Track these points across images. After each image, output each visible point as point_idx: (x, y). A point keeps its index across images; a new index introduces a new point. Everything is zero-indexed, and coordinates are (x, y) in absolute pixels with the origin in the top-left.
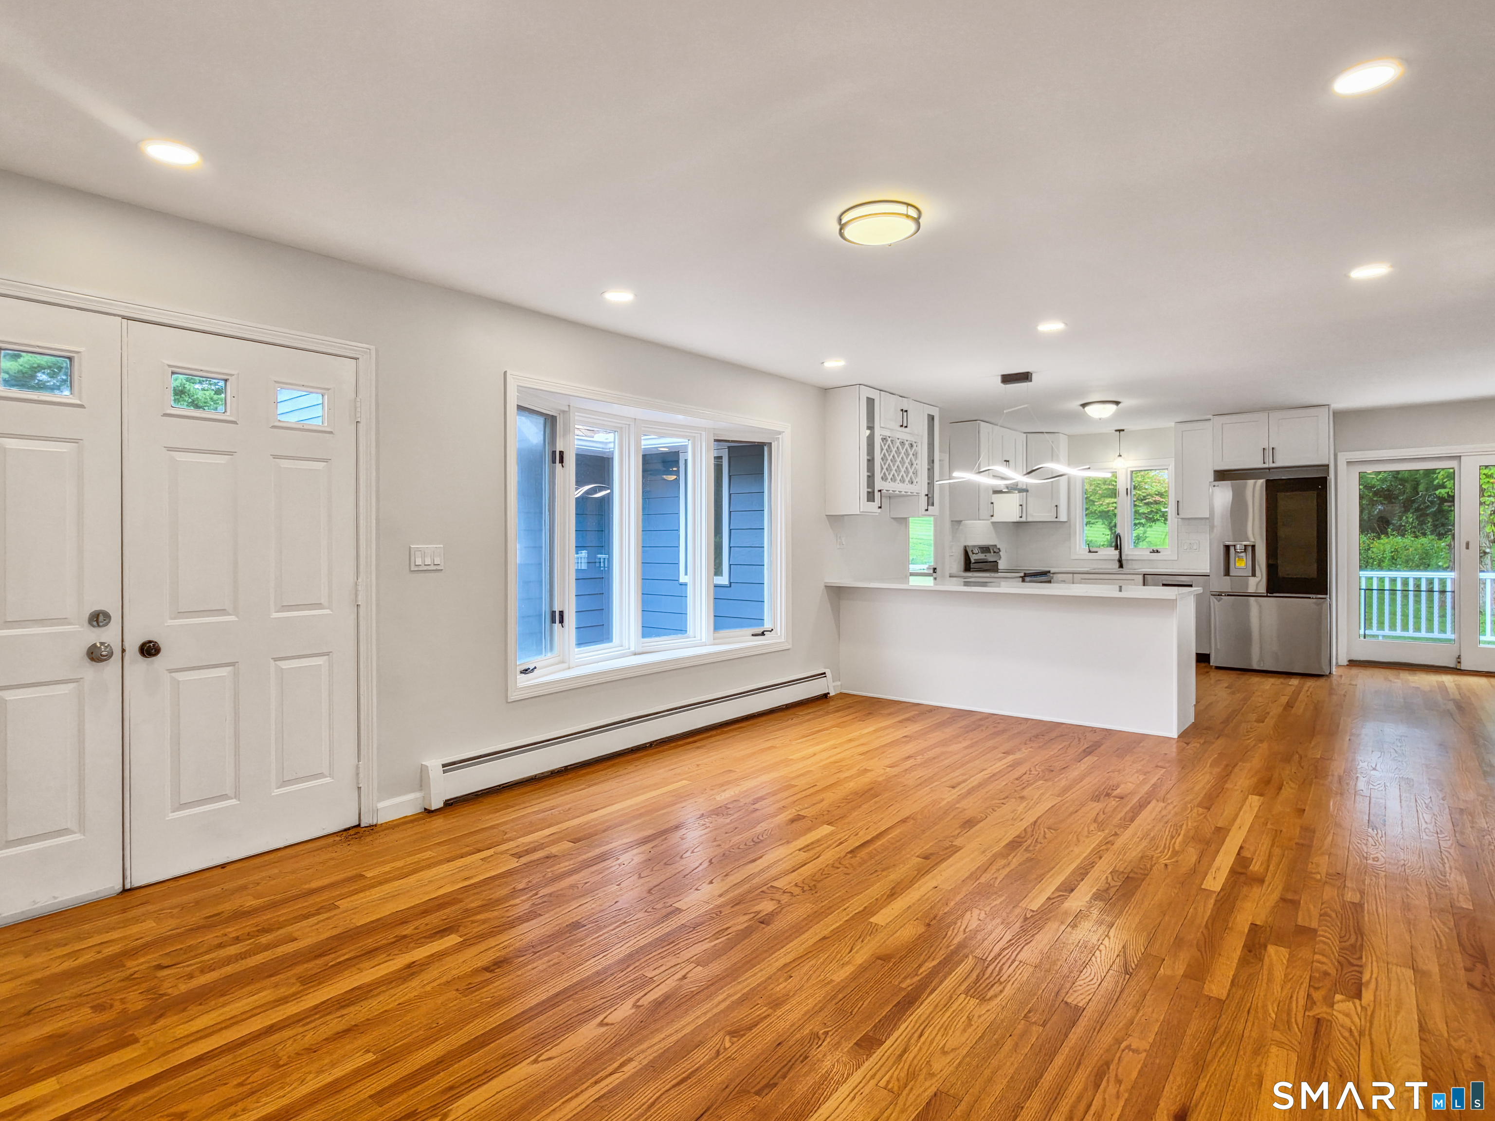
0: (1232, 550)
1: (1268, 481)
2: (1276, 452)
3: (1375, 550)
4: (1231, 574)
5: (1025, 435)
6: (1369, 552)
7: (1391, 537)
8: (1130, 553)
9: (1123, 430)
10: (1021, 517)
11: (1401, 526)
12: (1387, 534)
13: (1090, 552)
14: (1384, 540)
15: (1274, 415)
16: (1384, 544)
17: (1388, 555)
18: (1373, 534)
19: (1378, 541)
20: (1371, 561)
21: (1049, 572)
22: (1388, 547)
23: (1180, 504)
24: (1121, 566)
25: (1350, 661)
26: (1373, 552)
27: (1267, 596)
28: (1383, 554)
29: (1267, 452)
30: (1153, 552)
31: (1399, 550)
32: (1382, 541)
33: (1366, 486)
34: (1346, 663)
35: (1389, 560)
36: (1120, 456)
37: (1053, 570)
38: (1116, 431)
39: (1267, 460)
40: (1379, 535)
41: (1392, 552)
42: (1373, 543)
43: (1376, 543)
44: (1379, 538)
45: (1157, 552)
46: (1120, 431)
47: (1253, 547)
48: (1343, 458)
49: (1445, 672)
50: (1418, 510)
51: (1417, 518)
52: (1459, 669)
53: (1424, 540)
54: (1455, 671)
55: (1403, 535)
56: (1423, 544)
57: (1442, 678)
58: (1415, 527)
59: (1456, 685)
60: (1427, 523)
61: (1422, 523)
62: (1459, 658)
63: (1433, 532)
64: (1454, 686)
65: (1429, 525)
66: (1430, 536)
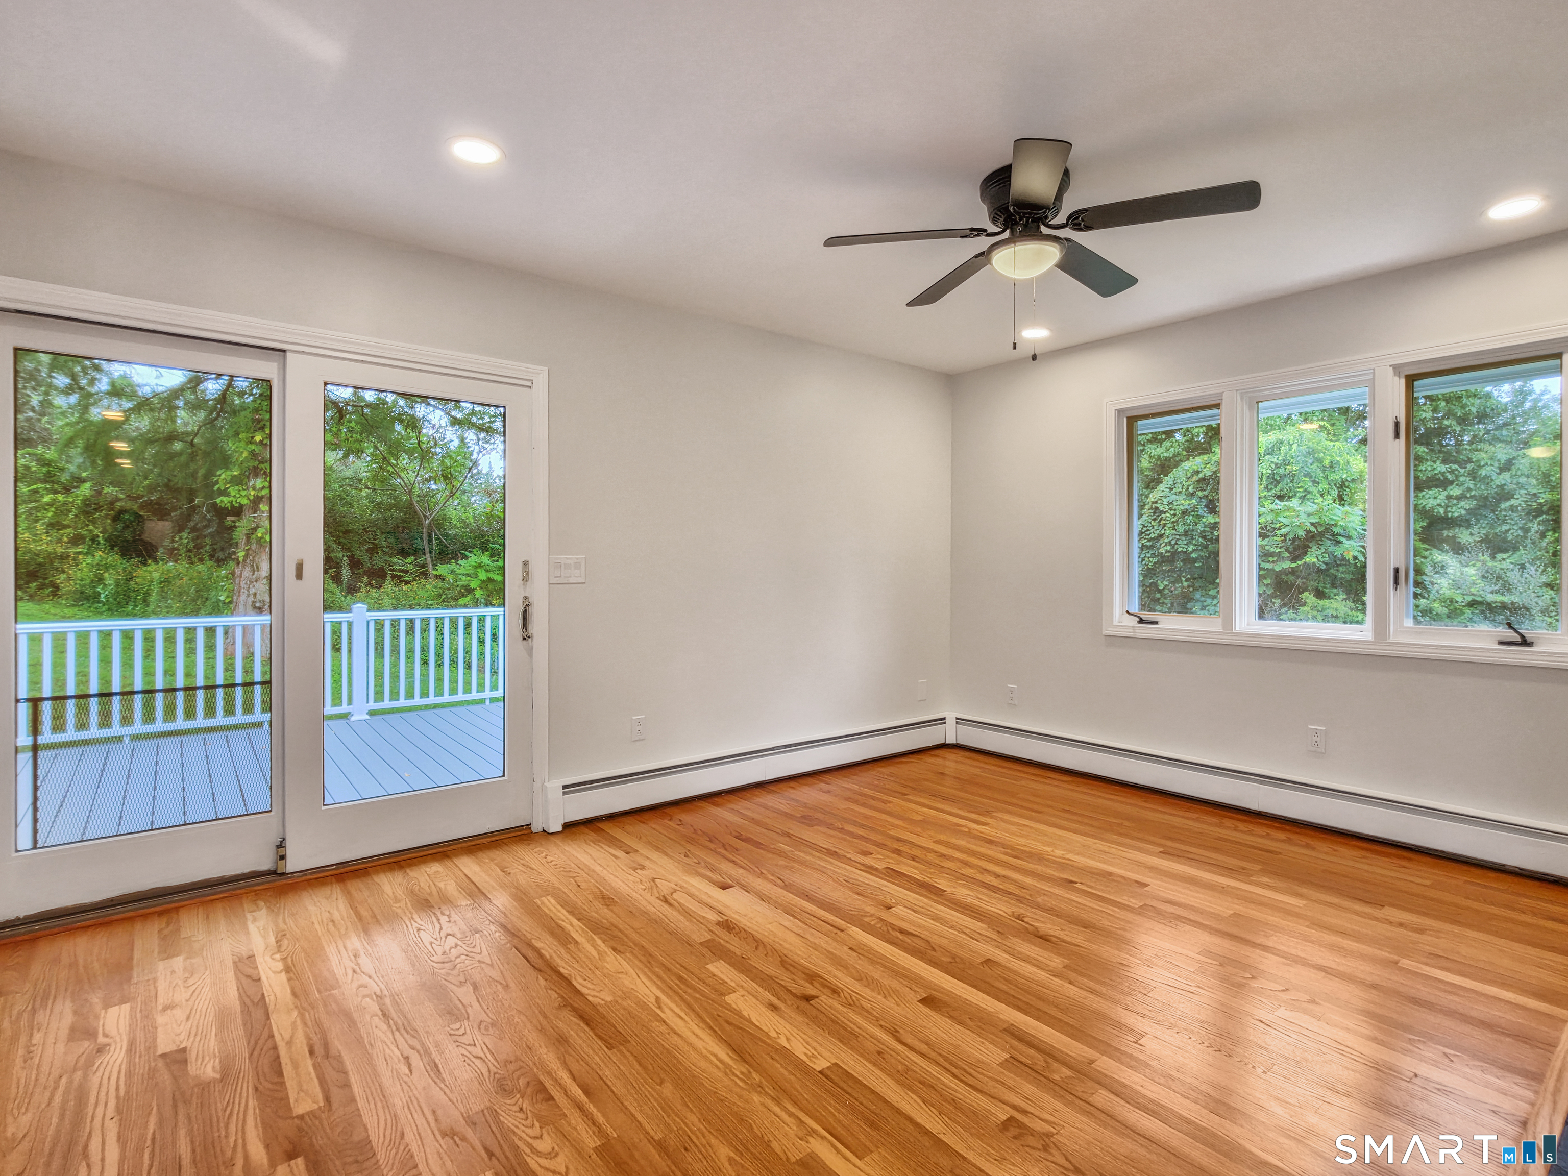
3: (138, 580)
6: (132, 583)
11: (173, 549)
12: (156, 560)
14: (152, 567)
16: (150, 572)
17: (156, 586)
18: (137, 559)
19: (144, 568)
20: (133, 594)
22: (156, 575)
26: (136, 583)
28: (149, 586)
31: (170, 579)
32: (149, 568)
40: (145, 560)
41: (161, 582)
42: (136, 571)
43: (141, 572)
44: (145, 564)
49: (251, 892)
50: (194, 530)
51: (193, 540)
52: (283, 874)
53: (200, 567)
54: (275, 881)
55: (176, 561)
56: (200, 573)
57: (247, 933)
58: (189, 551)
59: (287, 970)
60: (205, 546)
61: (198, 547)
62: (281, 845)
63: (212, 557)
64: (283, 976)
65: (208, 547)
66: (208, 563)
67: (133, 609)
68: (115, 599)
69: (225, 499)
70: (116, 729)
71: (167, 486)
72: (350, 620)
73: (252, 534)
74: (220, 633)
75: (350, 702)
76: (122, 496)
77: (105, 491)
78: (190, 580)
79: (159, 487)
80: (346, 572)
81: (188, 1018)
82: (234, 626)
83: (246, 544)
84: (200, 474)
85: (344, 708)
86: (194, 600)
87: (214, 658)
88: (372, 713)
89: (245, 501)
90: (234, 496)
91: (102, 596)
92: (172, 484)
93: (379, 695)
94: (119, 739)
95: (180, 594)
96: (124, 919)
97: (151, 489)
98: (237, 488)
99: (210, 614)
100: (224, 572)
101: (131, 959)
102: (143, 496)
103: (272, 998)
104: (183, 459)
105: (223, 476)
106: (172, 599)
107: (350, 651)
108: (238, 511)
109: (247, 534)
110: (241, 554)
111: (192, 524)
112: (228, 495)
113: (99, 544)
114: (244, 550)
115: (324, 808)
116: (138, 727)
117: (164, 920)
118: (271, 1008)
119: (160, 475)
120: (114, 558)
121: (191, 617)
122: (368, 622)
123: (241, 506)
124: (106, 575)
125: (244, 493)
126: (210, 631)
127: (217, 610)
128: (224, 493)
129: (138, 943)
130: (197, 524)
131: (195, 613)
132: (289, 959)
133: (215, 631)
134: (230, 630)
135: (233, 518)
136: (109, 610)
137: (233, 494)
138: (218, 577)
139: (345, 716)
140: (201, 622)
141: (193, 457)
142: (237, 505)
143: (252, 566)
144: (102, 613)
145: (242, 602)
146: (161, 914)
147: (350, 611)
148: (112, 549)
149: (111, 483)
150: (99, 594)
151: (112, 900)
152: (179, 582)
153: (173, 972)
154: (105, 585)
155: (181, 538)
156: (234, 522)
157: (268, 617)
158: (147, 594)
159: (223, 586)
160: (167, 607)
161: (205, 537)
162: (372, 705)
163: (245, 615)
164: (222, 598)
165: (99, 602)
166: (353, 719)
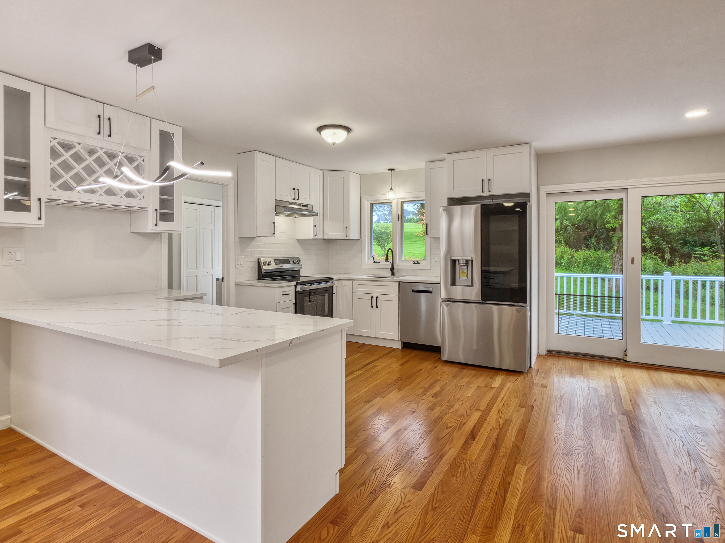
0: (457, 263)
1: (482, 205)
2: (492, 182)
3: (575, 257)
4: (457, 284)
5: (322, 171)
6: (573, 259)
7: (584, 251)
8: (401, 264)
9: (393, 170)
10: (316, 235)
11: (588, 245)
12: (581, 249)
13: (375, 262)
14: (580, 252)
15: (491, 152)
16: (580, 254)
17: (582, 260)
18: (575, 249)
20: (574, 263)
21: (332, 279)
22: (582, 256)
23: (429, 226)
24: (393, 274)
25: (548, 351)
26: (575, 259)
27: (482, 303)
28: (579, 260)
29: (485, 183)
30: (415, 263)
31: (587, 257)
33: (572, 224)
34: (545, 353)
35: (582, 263)
36: (391, 189)
37: (335, 277)
38: (389, 170)
39: (485, 190)
40: (578, 249)
41: (584, 259)
42: (575, 254)
44: (578, 251)
45: (418, 263)
46: (391, 170)
47: (472, 260)
48: (544, 190)
49: (616, 363)
50: (596, 236)
51: (596, 241)
52: (626, 361)
53: (599, 252)
54: (623, 362)
55: (589, 250)
56: (599, 255)
57: (614, 372)
58: (595, 246)
59: (625, 383)
60: (601, 244)
61: (598, 244)
62: (626, 351)
63: (603, 248)
64: (624, 384)
65: (602, 244)
66: (602, 251)
67: (574, 269)
68: (567, 265)
69: (609, 225)
70: (571, 311)
71: (586, 219)
72: (663, 279)
73: (621, 239)
74: (607, 280)
75: (662, 315)
76: (570, 224)
77: (564, 223)
78: (595, 258)
79: (583, 219)
80: (667, 255)
81: (597, 383)
82: (612, 278)
83: (618, 244)
84: (599, 213)
85: (659, 317)
86: (596, 266)
87: (604, 291)
88: (673, 322)
89: (617, 226)
90: (613, 224)
91: (563, 263)
92: (588, 218)
93: (677, 315)
94: (572, 315)
95: (591, 264)
96: (580, 359)
97: (580, 221)
98: (614, 220)
99: (603, 273)
100: (608, 255)
101: (582, 367)
102: (577, 224)
103: (621, 387)
104: (592, 208)
105: (609, 215)
106: (588, 266)
107: (662, 293)
108: (614, 230)
109: (617, 240)
110: (616, 248)
111: (595, 234)
112: (610, 223)
113: (562, 243)
114: (617, 246)
115: (641, 343)
116: (578, 312)
117: (590, 362)
118: (620, 389)
119: (583, 215)
120: (567, 249)
121: (595, 273)
122: (672, 281)
123: (616, 228)
124: (564, 256)
125: (617, 222)
126: (603, 279)
127: (605, 271)
128: (609, 223)
129: (584, 365)
130: (597, 234)
131: (597, 272)
132: (626, 382)
133: (605, 280)
134: (611, 280)
135: (612, 233)
136: (565, 269)
137: (612, 223)
138: (606, 257)
139: (660, 321)
140: (599, 276)
141: (596, 207)
142: (614, 227)
143: (620, 253)
144: (563, 270)
145: (616, 268)
146: (589, 360)
147: (663, 275)
148: (566, 245)
149: (566, 220)
150: (562, 263)
151: (577, 353)
152: (590, 259)
153: (593, 374)
154: (564, 259)
155: (591, 240)
156: (612, 234)
157: (622, 275)
158: (579, 263)
159: (608, 261)
160: (586, 269)
161: (601, 239)
162: (674, 318)
163: (617, 274)
164: (608, 266)
165: (562, 266)
166: (664, 323)
